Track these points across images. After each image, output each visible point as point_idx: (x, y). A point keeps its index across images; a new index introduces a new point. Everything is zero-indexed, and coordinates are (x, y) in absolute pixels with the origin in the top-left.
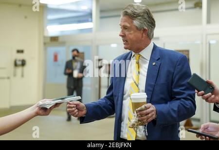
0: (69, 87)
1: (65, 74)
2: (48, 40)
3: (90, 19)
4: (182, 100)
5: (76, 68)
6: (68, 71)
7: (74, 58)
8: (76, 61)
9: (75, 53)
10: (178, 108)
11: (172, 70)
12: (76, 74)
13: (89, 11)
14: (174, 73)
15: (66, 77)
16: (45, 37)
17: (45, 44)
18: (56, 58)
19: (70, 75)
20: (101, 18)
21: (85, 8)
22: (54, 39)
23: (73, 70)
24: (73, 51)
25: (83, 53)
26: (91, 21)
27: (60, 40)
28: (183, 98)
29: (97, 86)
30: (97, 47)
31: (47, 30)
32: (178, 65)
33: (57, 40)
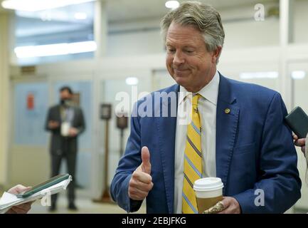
0: (53, 152)
1: (47, 129)
2: (18, 72)
3: (90, 36)
4: (279, 176)
5: (66, 120)
6: (53, 125)
7: (63, 101)
8: (67, 107)
9: (66, 94)
10: (275, 195)
11: (260, 121)
12: (66, 129)
13: (88, 22)
14: (263, 127)
15: (48, 135)
16: (12, 67)
17: (12, 78)
18: (30, 103)
19: (56, 131)
20: (110, 33)
21: (81, 16)
22: (28, 70)
23: (60, 122)
24: (63, 89)
25: (78, 95)
26: (93, 40)
27: (39, 71)
28: (281, 173)
29: (102, 151)
30: (103, 83)
31: (15, 54)
32: (271, 112)
33: (33, 71)
